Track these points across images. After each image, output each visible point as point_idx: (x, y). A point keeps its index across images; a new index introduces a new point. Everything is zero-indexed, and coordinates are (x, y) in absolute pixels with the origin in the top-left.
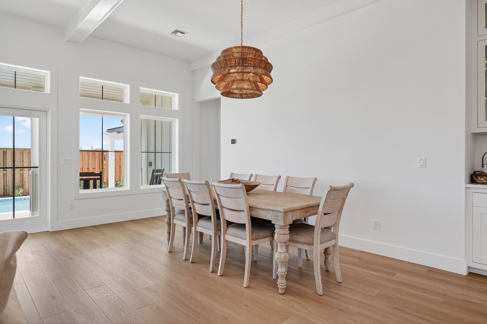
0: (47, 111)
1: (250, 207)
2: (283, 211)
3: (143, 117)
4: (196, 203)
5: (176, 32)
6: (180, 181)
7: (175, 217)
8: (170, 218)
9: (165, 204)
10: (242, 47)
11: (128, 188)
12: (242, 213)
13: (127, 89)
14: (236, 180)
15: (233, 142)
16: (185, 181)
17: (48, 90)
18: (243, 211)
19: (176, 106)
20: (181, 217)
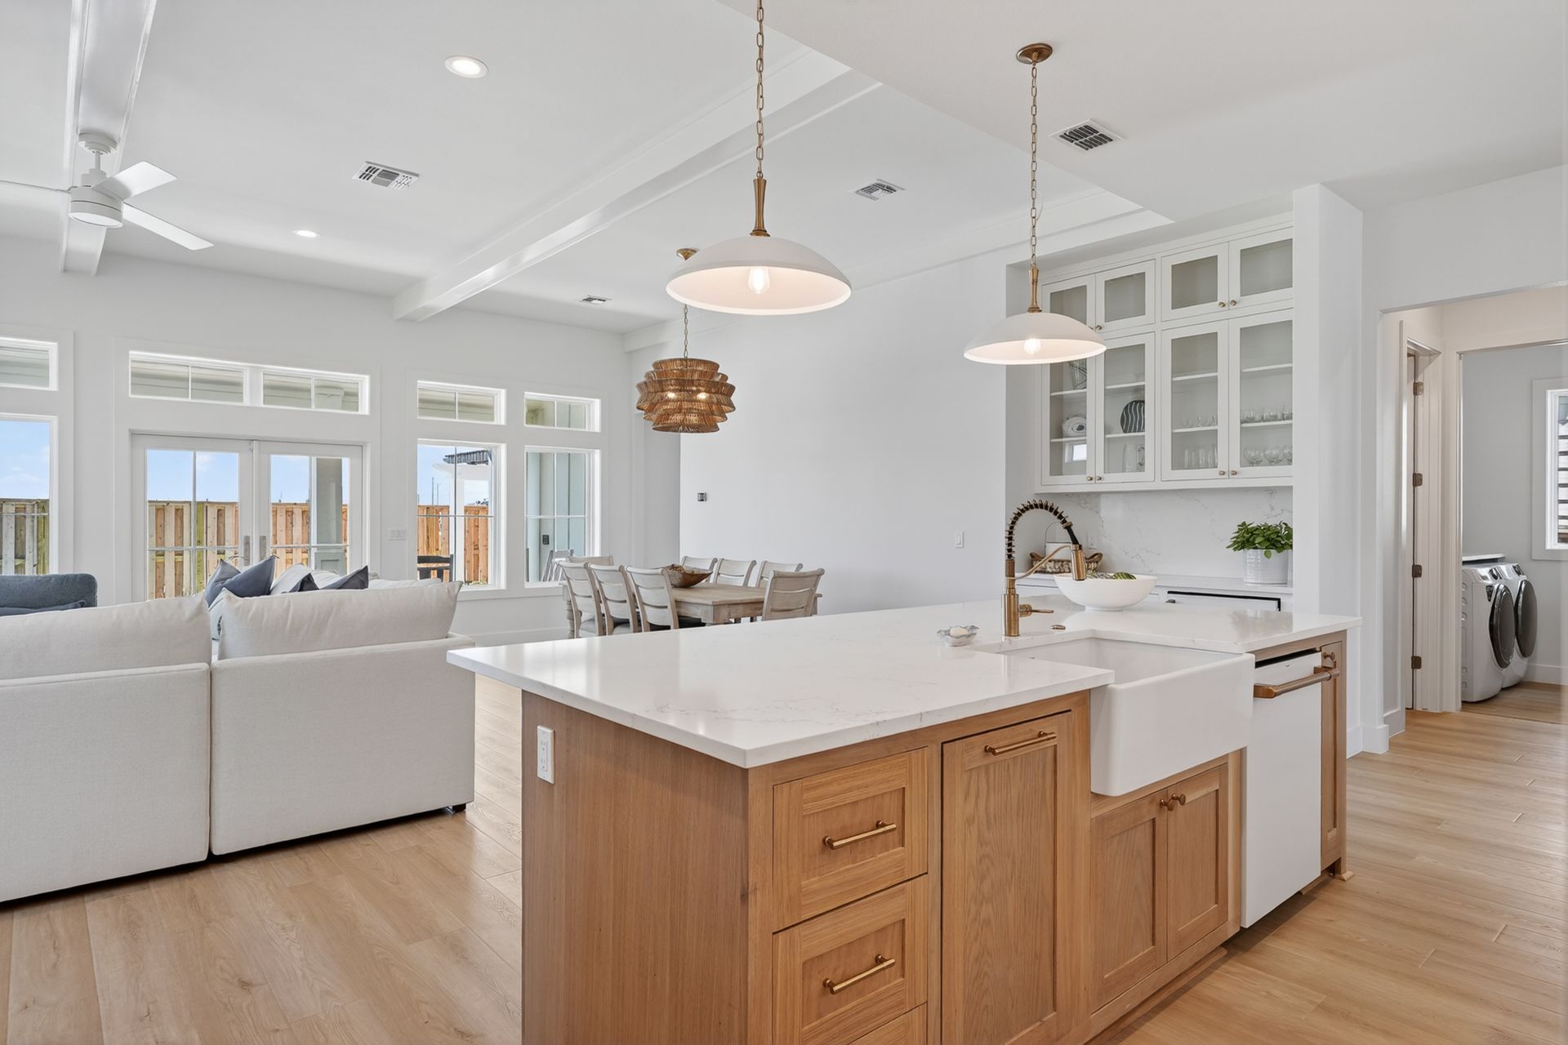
0: (362, 446)
1: (676, 601)
2: (711, 603)
3: (530, 448)
4: (611, 600)
5: (589, 300)
6: (586, 567)
7: (582, 626)
8: (573, 631)
9: (566, 607)
10: (686, 359)
11: (503, 586)
12: (665, 610)
13: (501, 398)
14: (677, 568)
15: (703, 497)
16: (592, 566)
17: (364, 408)
18: (666, 607)
19: (595, 425)
20: (591, 626)
